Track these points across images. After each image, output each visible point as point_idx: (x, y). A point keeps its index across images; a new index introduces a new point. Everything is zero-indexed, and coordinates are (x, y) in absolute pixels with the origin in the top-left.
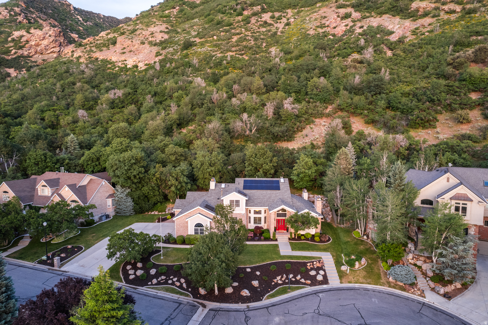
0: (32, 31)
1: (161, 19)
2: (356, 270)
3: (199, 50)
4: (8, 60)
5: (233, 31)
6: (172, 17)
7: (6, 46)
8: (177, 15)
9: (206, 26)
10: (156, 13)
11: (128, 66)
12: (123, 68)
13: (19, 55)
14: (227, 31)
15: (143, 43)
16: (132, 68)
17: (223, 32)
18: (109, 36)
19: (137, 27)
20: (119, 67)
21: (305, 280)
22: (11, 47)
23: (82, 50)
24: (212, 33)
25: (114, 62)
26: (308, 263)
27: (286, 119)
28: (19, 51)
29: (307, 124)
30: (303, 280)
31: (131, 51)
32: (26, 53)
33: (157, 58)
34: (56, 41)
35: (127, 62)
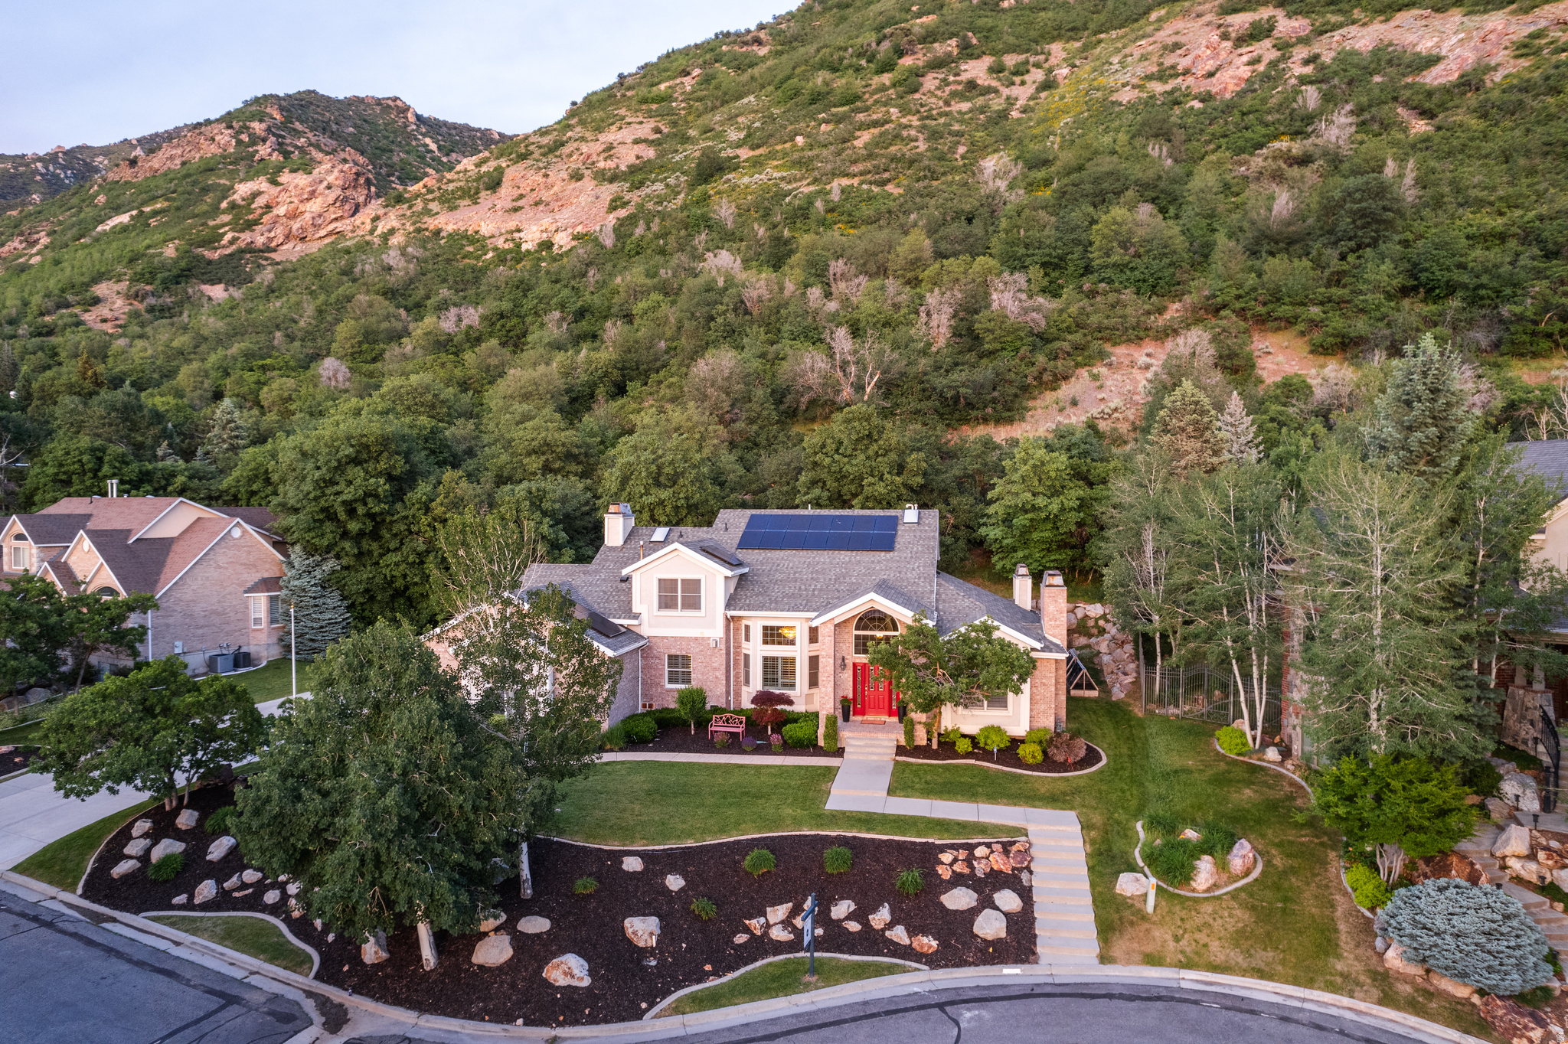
0: (285, 177)
1: (644, 107)
2: (1196, 900)
3: (746, 180)
4: (210, 262)
5: (861, 117)
6: (676, 100)
7: (211, 223)
8: (693, 92)
9: (776, 111)
10: (629, 94)
11: (524, 247)
12: (509, 251)
13: (243, 245)
14: (839, 120)
15: (577, 176)
16: (536, 251)
17: (826, 122)
18: (484, 169)
19: (569, 134)
20: (495, 249)
21: (912, 932)
22: (224, 225)
23: (401, 212)
24: (790, 128)
25: (485, 238)
26: (943, 849)
27: (998, 346)
28: (242, 236)
29: (1078, 365)
30: (899, 934)
31: (537, 204)
32: (260, 240)
33: (611, 216)
34: (345, 200)
35: (522, 235)
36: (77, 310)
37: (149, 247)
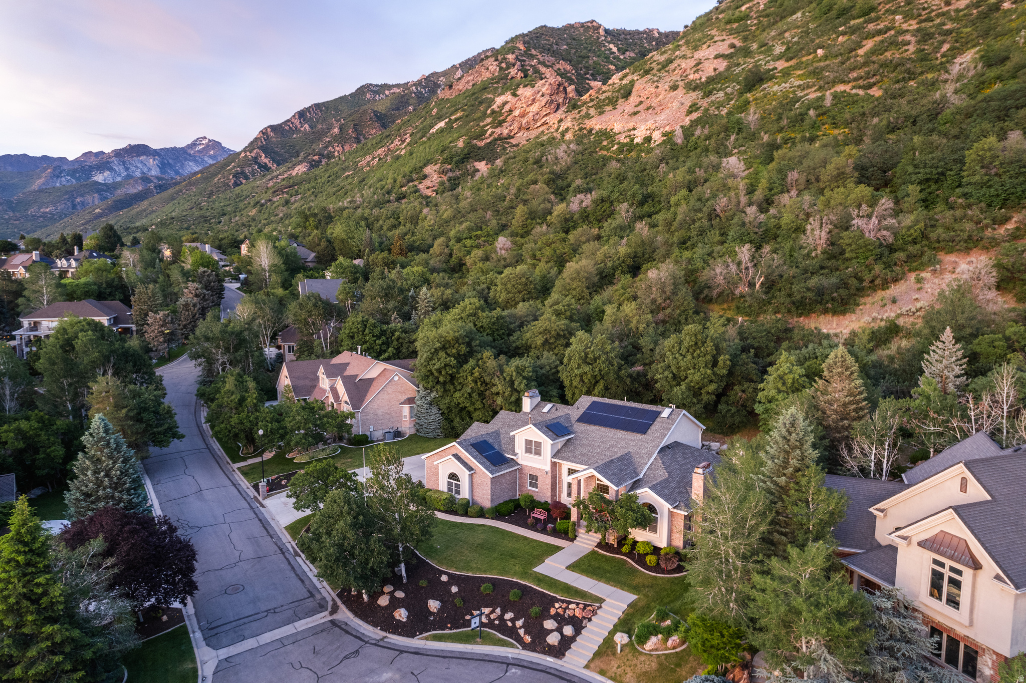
0: (520, 91)
1: (728, 27)
3: (776, 88)
4: (479, 148)
5: (871, 27)
6: (751, 18)
7: (482, 124)
8: (764, 10)
9: (811, 26)
10: (720, 16)
11: (637, 141)
12: (627, 144)
13: (496, 136)
14: (853, 31)
15: (674, 88)
16: (642, 144)
17: (844, 34)
18: (624, 82)
19: (677, 53)
20: (619, 143)
21: (525, 633)
22: (487, 125)
23: (574, 116)
24: (817, 41)
25: (616, 134)
27: (854, 255)
28: (496, 130)
30: (521, 632)
31: (648, 109)
32: (506, 132)
33: (688, 118)
34: (552, 102)
35: (635, 132)
36: (416, 183)
37: (451, 142)
